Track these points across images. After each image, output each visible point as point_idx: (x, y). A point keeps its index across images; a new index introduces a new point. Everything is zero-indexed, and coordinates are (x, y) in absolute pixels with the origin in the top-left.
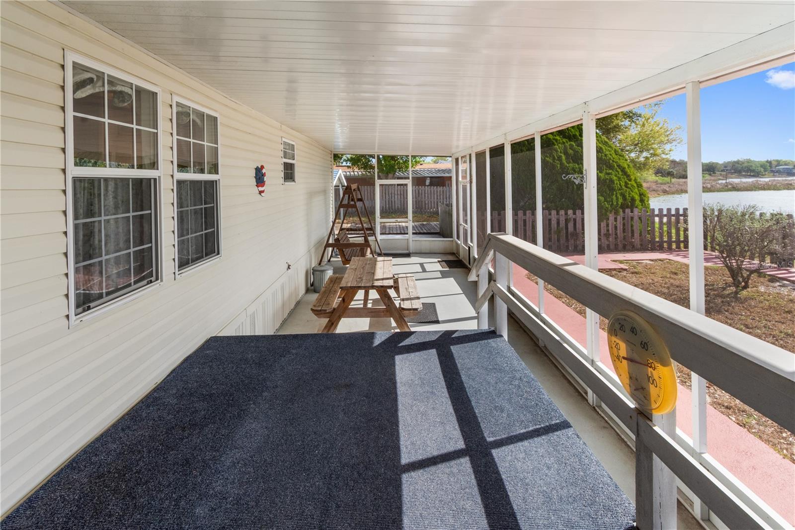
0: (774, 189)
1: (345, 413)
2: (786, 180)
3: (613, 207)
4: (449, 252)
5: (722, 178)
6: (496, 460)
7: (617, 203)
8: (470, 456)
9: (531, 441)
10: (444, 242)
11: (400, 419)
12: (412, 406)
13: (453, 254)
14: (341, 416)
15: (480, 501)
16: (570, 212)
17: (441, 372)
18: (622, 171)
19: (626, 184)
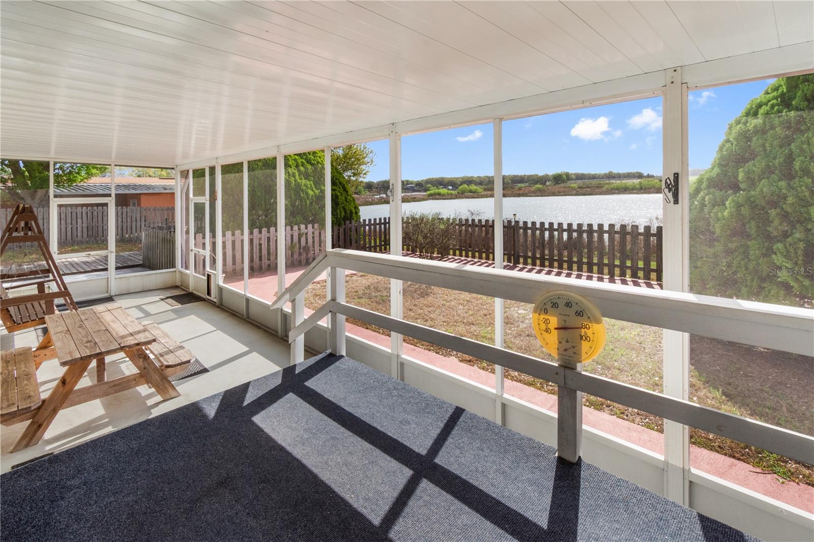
0: (407, 202)
1: (255, 517)
2: (412, 195)
3: (338, 219)
4: (170, 285)
5: (376, 194)
6: (445, 467)
7: (341, 216)
8: (426, 477)
9: (451, 436)
10: (162, 274)
11: (328, 482)
12: (326, 463)
13: (176, 287)
14: (252, 523)
15: (469, 510)
16: (303, 227)
17: (320, 414)
18: (343, 187)
19: (346, 198)
